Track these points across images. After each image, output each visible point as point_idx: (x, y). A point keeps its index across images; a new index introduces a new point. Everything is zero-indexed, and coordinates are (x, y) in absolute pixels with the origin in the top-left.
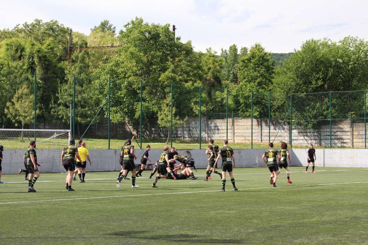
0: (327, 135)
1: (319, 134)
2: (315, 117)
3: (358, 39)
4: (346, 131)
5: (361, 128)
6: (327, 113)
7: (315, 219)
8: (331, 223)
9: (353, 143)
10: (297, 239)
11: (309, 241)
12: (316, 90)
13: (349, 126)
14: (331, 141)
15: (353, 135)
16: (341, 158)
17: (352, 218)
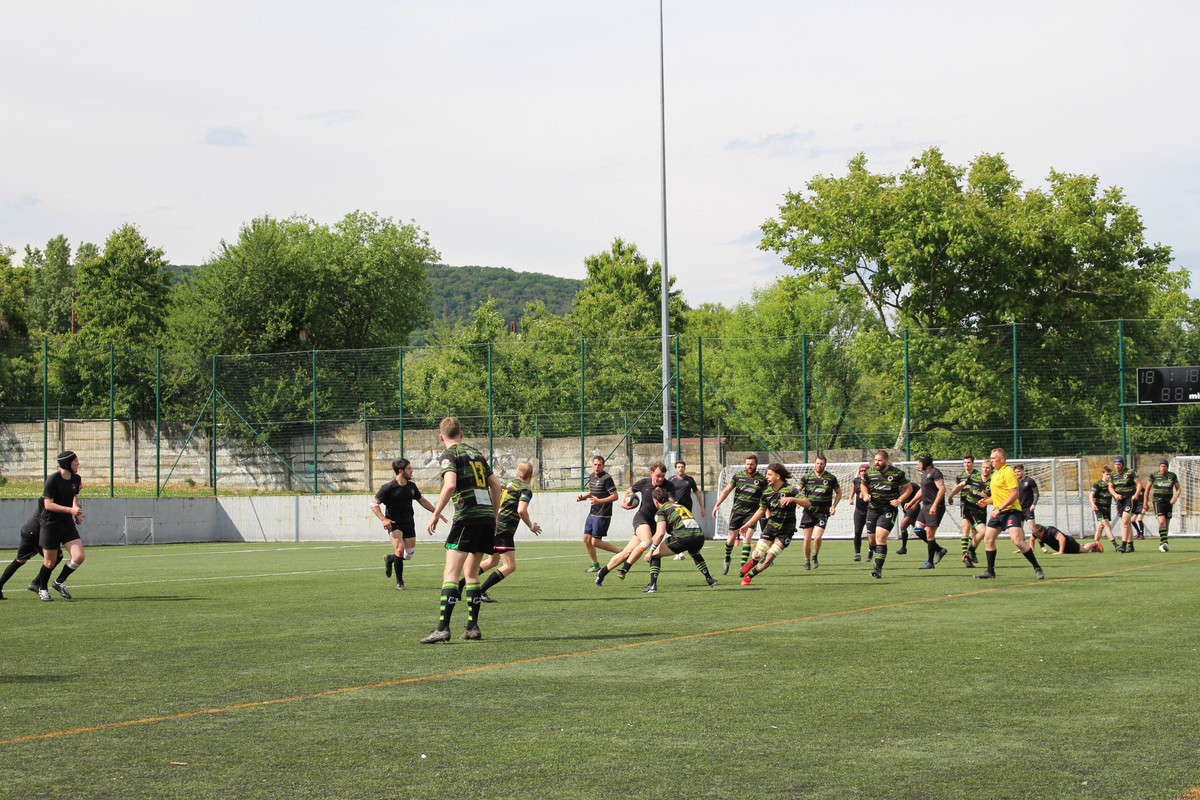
0: (305, 462)
1: (286, 459)
2: (276, 414)
3: (379, 220)
4: (352, 452)
5: (391, 443)
6: (305, 405)
7: (288, 634)
8: (327, 639)
9: (371, 480)
10: (246, 668)
11: (276, 673)
12: (277, 345)
13: (360, 439)
14: (316, 477)
15: (371, 460)
16: (340, 518)
17: (378, 629)
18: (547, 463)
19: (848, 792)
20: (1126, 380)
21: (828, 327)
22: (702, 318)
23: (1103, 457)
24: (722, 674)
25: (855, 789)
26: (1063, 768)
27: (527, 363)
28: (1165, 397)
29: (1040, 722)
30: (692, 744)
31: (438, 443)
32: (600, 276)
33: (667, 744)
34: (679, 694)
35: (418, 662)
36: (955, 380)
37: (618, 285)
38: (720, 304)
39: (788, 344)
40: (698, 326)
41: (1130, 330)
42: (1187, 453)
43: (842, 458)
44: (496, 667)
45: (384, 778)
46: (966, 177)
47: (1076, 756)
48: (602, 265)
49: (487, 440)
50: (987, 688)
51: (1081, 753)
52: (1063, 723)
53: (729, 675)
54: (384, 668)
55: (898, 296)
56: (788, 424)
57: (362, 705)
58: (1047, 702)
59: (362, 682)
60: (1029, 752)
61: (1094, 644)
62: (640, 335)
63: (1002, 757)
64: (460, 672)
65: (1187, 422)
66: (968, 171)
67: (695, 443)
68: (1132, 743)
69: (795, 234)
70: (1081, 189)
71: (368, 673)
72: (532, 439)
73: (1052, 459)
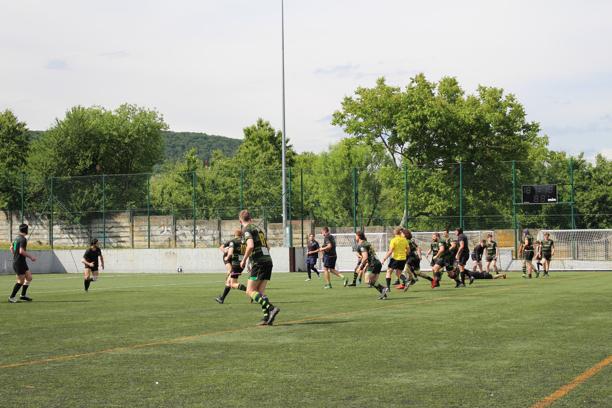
0: (99, 232)
1: (89, 231)
2: (84, 208)
3: (137, 108)
4: (123, 227)
5: (143, 222)
6: (99, 203)
7: (89, 320)
8: (109, 323)
9: (133, 241)
10: (66, 338)
11: (82, 340)
12: (85, 172)
13: (128, 220)
14: (105, 240)
15: (133, 231)
16: (117, 261)
17: (135, 318)
18: (223, 233)
19: (373, 400)
20: (516, 192)
21: (367, 164)
22: (303, 159)
23: (505, 230)
24: (311, 340)
25: (376, 399)
26: (481, 387)
27: (213, 182)
28: (536, 200)
29: (470, 364)
30: (295, 376)
31: (167, 223)
32: (251, 137)
33: (282, 376)
34: (289, 350)
35: (155, 335)
36: (430, 191)
37: (260, 142)
38: (312, 152)
39: (346, 172)
40: (301, 163)
41: (518, 166)
42: (547, 228)
43: (373, 231)
44: (196, 337)
45: (136, 394)
46: (437, 88)
47: (488, 381)
48: (252, 132)
49: (192, 221)
50: (445, 347)
51: (491, 380)
52: (482, 365)
53: (314, 341)
54: (138, 338)
55: (402, 148)
56: (346, 213)
57: (126, 357)
58: (474, 354)
59: (126, 345)
60: (465, 380)
61: (499, 325)
62: (271, 168)
63: (451, 382)
64: (177, 340)
65: (547, 212)
66: (438, 85)
67: (299, 223)
68: (516, 374)
69: (350, 117)
70: (495, 94)
71: (129, 340)
72: (216, 221)
73: (479, 231)
